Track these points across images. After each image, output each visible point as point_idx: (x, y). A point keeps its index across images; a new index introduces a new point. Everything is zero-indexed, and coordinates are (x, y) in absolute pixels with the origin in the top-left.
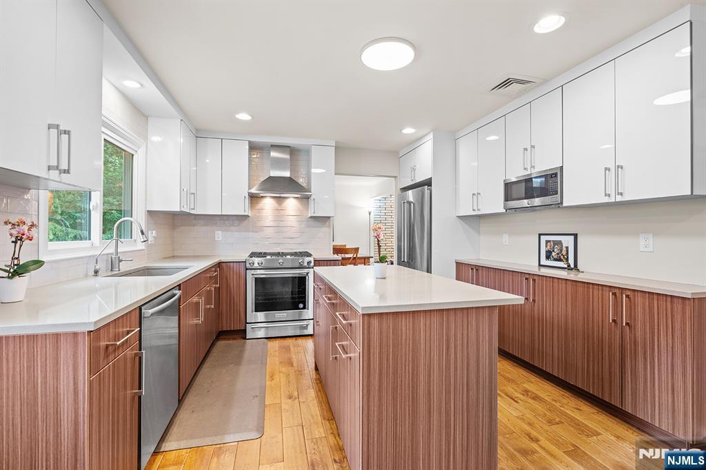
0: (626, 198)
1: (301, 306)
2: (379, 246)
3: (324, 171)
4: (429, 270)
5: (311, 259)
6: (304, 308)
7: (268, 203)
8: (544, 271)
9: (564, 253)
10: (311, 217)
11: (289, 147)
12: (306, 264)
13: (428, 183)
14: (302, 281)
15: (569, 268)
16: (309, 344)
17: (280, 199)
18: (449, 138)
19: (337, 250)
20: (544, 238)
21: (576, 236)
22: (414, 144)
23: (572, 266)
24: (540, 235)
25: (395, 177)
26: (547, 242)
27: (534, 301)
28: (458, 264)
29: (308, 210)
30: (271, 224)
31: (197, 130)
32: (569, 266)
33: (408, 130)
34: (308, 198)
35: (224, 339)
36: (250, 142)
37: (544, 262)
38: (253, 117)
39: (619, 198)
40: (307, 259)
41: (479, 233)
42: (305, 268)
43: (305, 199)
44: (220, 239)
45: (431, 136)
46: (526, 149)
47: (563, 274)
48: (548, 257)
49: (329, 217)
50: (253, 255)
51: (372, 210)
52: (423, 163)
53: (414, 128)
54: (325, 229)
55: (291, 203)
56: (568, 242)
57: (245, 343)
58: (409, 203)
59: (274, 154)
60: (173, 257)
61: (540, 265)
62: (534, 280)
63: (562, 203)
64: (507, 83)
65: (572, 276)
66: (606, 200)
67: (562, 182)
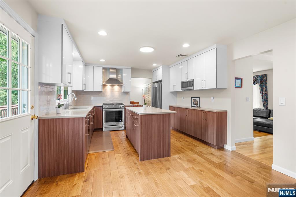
0: (206, 88)
1: (120, 120)
2: (145, 101)
3: (126, 75)
4: (161, 108)
5: (124, 105)
6: (121, 121)
7: (108, 87)
8: (193, 108)
9: (197, 103)
10: (123, 92)
11: (116, 69)
12: (122, 107)
13: (161, 81)
14: (120, 113)
15: (197, 107)
16: (123, 132)
17: (112, 86)
18: (167, 67)
19: (132, 103)
20: (192, 98)
21: (199, 98)
22: (156, 69)
23: (198, 106)
24: (191, 97)
25: (151, 78)
26: (193, 99)
27: (188, 116)
28: (170, 106)
29: (122, 89)
30: (110, 94)
31: (85, 63)
32: (197, 106)
33: (154, 65)
34: (122, 85)
35: (96, 131)
36: (103, 67)
37: (192, 105)
38: (105, 60)
39: (205, 88)
40: (122, 106)
41: (176, 97)
42: (122, 108)
43: (121, 86)
44: (92, 99)
45: (161, 67)
46: (186, 73)
47: (196, 108)
48: (193, 104)
49: (129, 92)
50: (104, 104)
51: (144, 89)
52: (159, 75)
53: (156, 64)
54: (127, 96)
55: (116, 87)
56: (197, 99)
57: (102, 133)
58: (155, 87)
59: (110, 70)
60: (77, 105)
61: (191, 106)
62: (188, 110)
63: (194, 89)
64: (180, 55)
65: (198, 109)
66: (202, 89)
67: (194, 83)
